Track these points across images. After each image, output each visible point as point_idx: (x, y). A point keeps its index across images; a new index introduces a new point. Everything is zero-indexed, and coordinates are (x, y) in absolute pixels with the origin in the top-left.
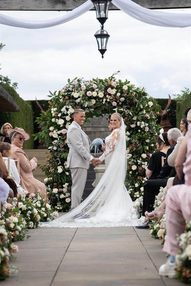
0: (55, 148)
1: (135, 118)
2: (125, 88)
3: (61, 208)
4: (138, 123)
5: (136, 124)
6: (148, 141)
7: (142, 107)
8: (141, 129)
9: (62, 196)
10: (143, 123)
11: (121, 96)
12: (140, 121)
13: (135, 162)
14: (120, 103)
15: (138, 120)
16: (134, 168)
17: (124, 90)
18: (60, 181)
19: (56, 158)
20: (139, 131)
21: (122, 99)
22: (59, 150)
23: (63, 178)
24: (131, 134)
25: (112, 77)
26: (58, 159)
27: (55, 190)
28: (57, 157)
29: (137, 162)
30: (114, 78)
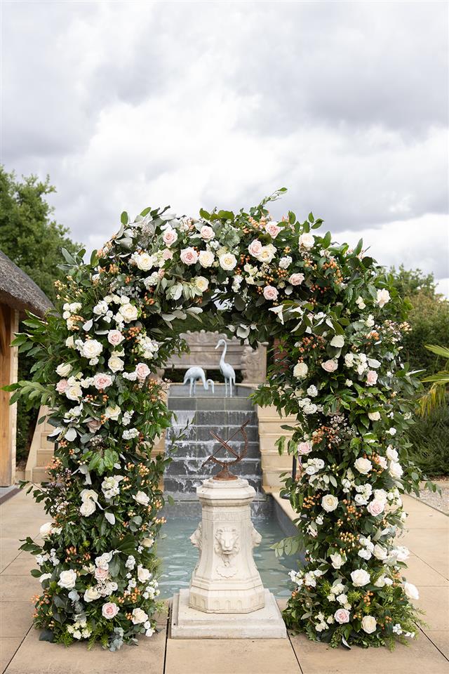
0: (71, 435)
1: (338, 342)
2: (307, 240)
3: (87, 634)
4: (349, 358)
5: (341, 361)
6: (375, 416)
7: (362, 306)
8: (355, 377)
9: (91, 595)
10: (363, 357)
11: (293, 269)
12: (354, 352)
13: (335, 484)
14: (288, 292)
15: (347, 348)
16: (330, 503)
17: (304, 248)
18: (86, 543)
19: (73, 466)
20: (349, 383)
21: (297, 278)
22: (83, 440)
23: (98, 533)
24: (322, 393)
25: (261, 207)
26: (82, 470)
27: (68, 579)
28: (79, 465)
29: (341, 487)
30: (266, 212)
